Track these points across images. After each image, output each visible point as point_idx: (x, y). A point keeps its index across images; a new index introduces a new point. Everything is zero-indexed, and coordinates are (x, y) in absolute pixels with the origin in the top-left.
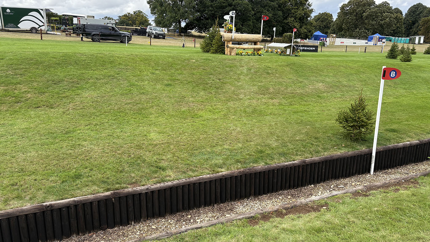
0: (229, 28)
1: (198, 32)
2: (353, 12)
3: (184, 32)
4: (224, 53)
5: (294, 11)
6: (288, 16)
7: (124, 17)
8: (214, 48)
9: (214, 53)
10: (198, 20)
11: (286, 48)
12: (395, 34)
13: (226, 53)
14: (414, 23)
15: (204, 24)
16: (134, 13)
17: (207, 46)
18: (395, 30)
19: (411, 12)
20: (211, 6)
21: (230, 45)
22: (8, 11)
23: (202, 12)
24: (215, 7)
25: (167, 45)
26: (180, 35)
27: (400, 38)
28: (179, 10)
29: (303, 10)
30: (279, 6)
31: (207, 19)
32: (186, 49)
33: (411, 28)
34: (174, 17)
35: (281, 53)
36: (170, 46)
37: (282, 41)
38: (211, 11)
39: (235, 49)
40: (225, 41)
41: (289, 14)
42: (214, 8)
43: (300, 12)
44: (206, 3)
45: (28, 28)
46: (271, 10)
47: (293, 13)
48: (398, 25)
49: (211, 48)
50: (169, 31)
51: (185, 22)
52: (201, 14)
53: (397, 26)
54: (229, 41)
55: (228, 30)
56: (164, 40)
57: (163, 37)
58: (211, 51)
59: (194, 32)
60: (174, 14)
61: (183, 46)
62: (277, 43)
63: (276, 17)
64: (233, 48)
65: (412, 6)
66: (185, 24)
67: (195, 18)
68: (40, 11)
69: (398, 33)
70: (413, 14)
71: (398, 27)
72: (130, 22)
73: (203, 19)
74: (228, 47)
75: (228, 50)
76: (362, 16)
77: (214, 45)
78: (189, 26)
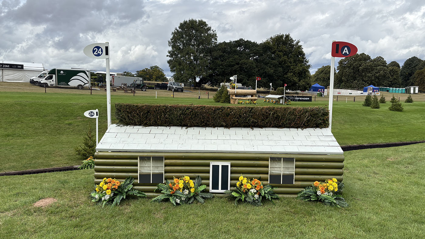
0: (233, 86)
1: (210, 86)
2: (351, 66)
3: (198, 86)
4: (230, 103)
5: (293, 67)
6: (288, 71)
7: (143, 72)
8: (223, 99)
9: (223, 103)
10: (211, 76)
11: (279, 98)
12: (393, 85)
13: (231, 102)
14: (410, 75)
15: (215, 79)
16: (151, 68)
17: (218, 98)
18: (392, 81)
19: (407, 64)
20: (222, 65)
21: (234, 97)
22: (62, 72)
23: (214, 70)
24: (224, 65)
25: (186, 97)
26: (195, 89)
27: (397, 89)
28: (195, 68)
29: (301, 66)
30: (280, 64)
31: (218, 75)
32: (202, 100)
33: (408, 79)
34: (191, 75)
35: (276, 102)
36: (188, 98)
37: (276, 93)
38: (222, 69)
39: (237, 100)
40: (230, 95)
41: (289, 70)
42: (224, 67)
43: (298, 68)
44: (217, 62)
45: (76, 85)
46: (273, 67)
47: (292, 69)
48: (395, 77)
49: (221, 100)
50: (185, 85)
51: (199, 78)
52: (213, 71)
53: (393, 77)
54: (233, 95)
55: (233, 87)
56: (182, 93)
57: (182, 90)
58: (221, 101)
59: (206, 86)
60: (191, 72)
61: (199, 98)
62: (273, 95)
63: (277, 73)
64: (236, 99)
65: (408, 60)
66: (200, 79)
67: (208, 75)
68: (87, 72)
69: (395, 84)
70: (409, 66)
71: (395, 79)
72: (148, 76)
73: (214, 76)
74: (232, 98)
75: (233, 101)
76: (359, 70)
77: (223, 97)
78: (202, 81)
